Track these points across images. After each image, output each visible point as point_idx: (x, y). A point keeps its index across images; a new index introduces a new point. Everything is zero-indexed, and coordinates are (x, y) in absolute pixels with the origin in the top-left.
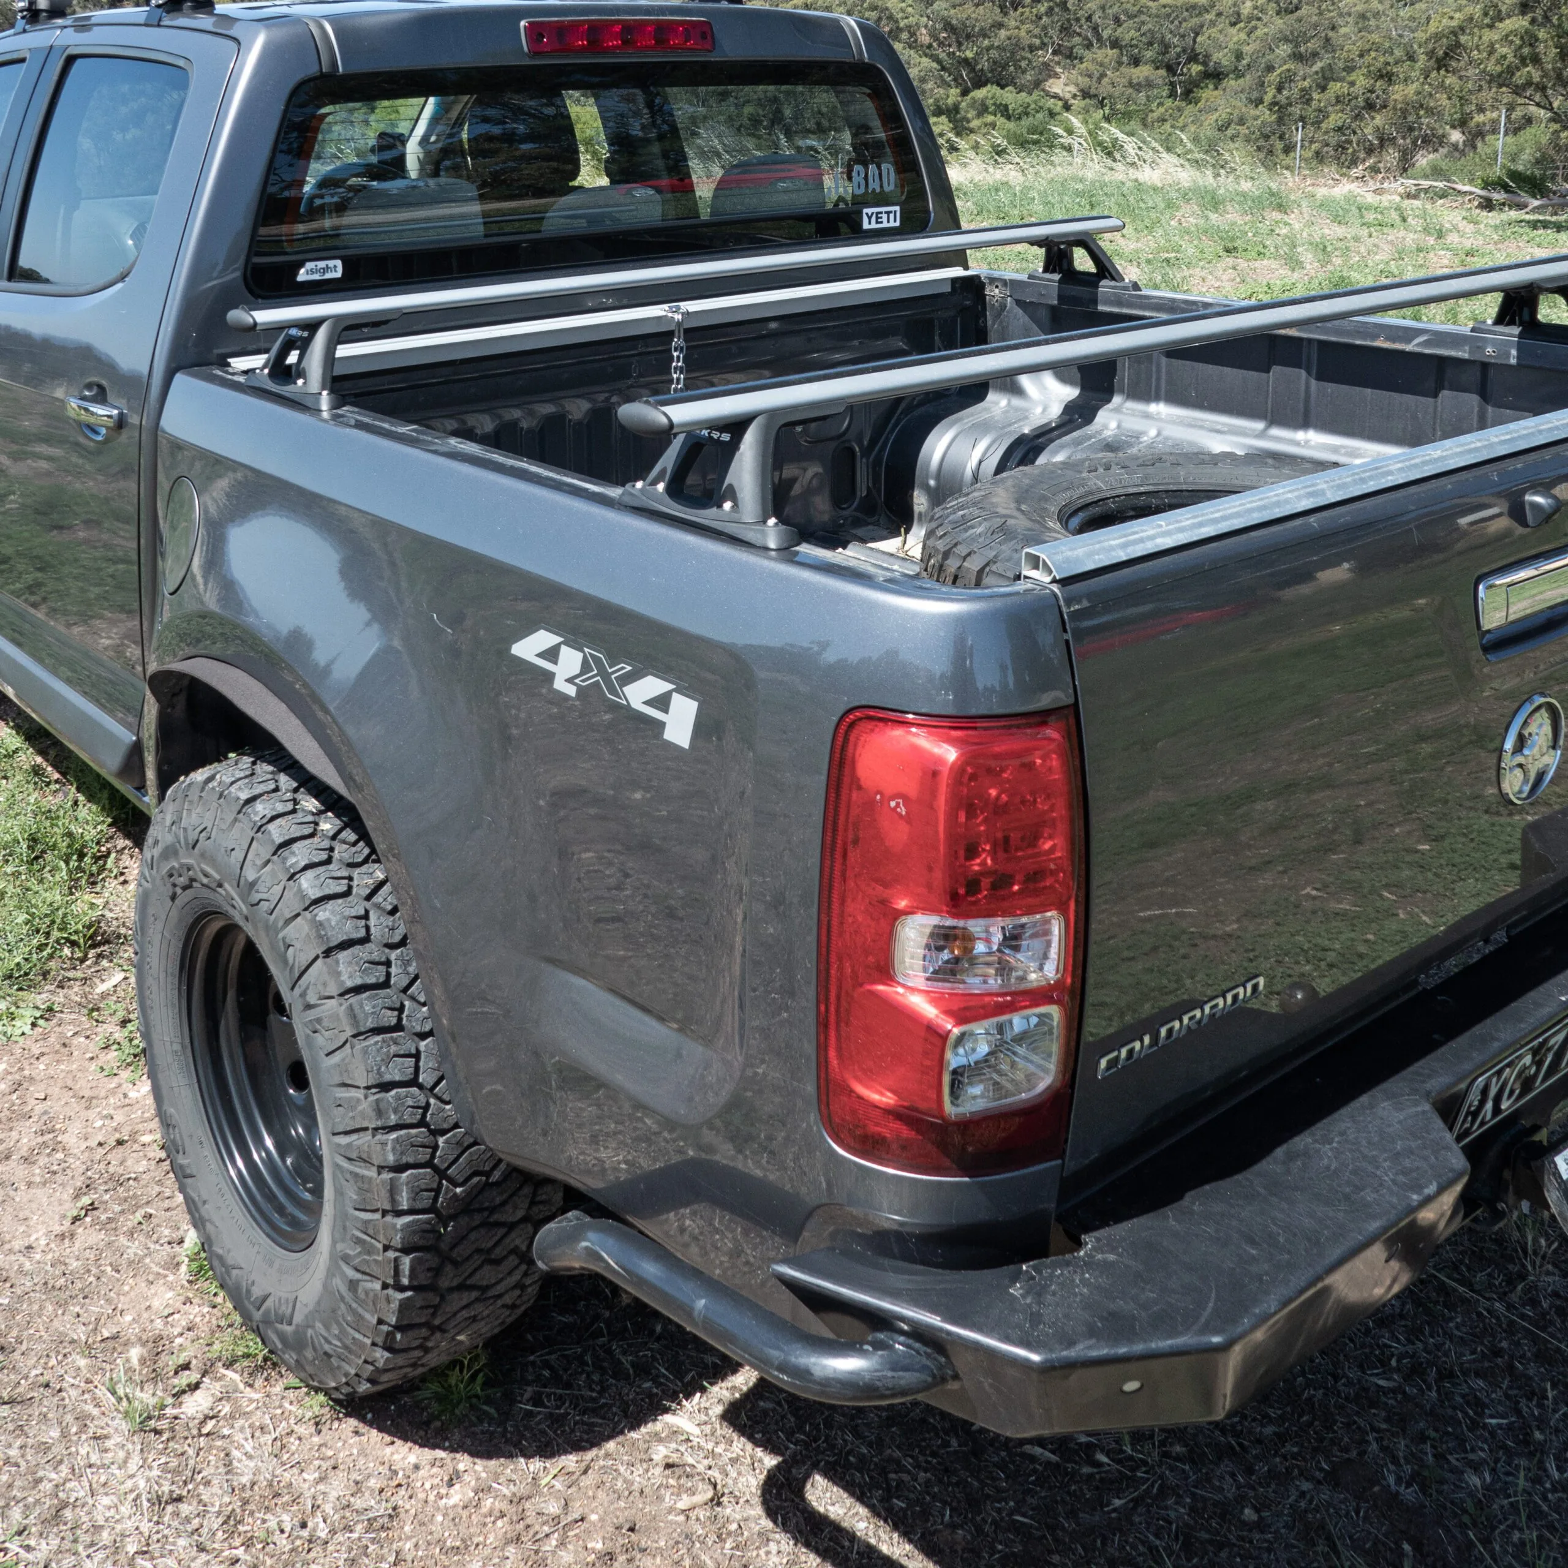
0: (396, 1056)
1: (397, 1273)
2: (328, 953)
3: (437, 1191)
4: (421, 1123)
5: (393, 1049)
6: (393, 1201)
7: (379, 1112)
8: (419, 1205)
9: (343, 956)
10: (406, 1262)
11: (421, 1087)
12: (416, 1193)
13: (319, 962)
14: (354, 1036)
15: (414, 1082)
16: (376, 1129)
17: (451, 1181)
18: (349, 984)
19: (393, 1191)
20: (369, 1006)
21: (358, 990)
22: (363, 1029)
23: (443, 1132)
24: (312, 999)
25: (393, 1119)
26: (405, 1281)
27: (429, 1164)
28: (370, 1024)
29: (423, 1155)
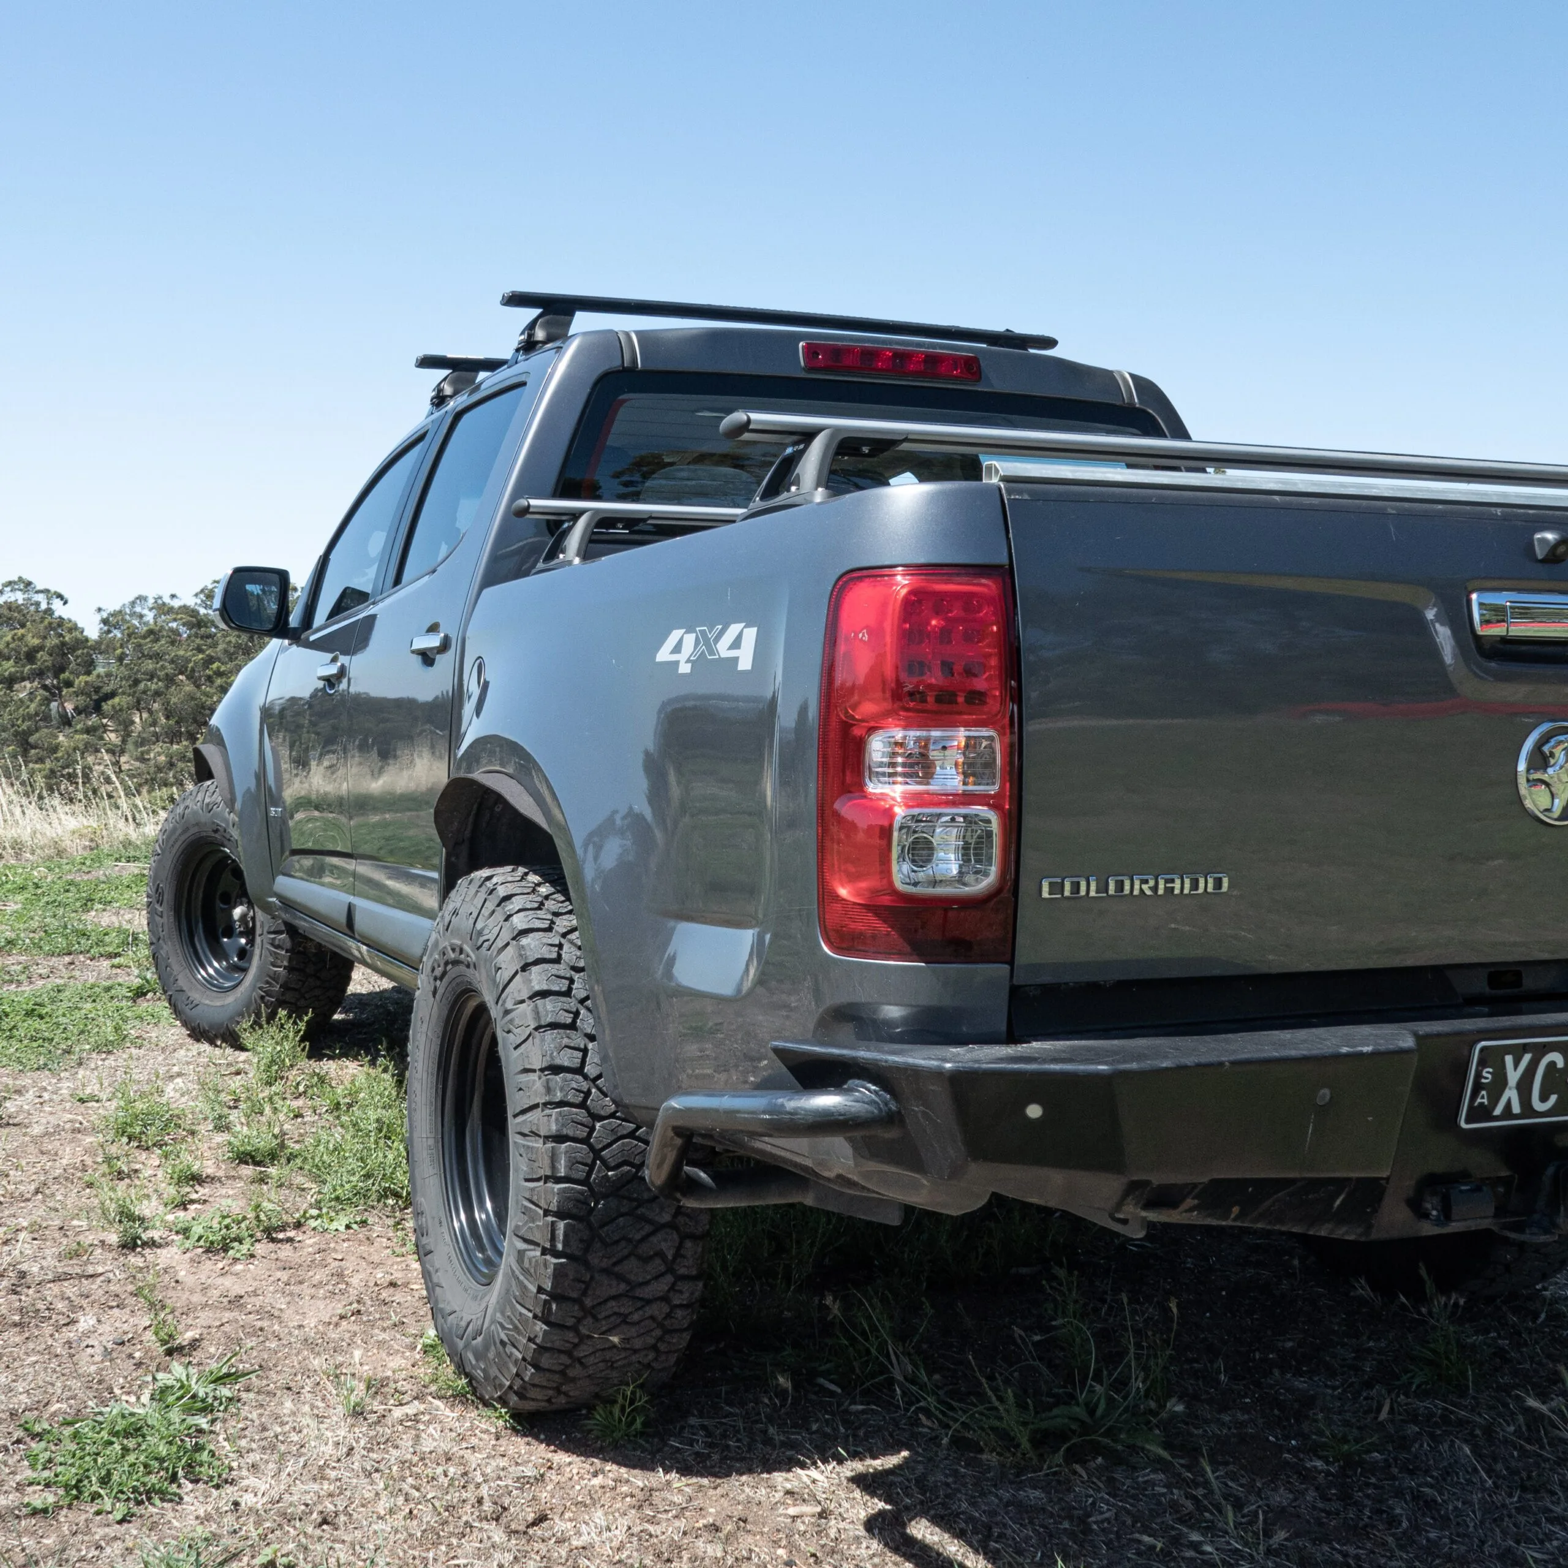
0: (566, 1046)
1: (553, 1238)
2: (525, 968)
3: (592, 1166)
4: (582, 1105)
5: (566, 1041)
6: (553, 1167)
7: (549, 1090)
8: (575, 1175)
9: (535, 969)
10: (561, 1225)
11: (586, 1077)
12: (572, 1163)
13: (518, 977)
14: (536, 1029)
15: (579, 1070)
16: (545, 1104)
17: (604, 1162)
18: (537, 988)
19: (553, 1158)
20: (551, 1009)
21: (544, 994)
22: (543, 1023)
23: (601, 1118)
24: (509, 1005)
25: (559, 1096)
26: (560, 1247)
27: (585, 1141)
28: (549, 1019)
29: (582, 1133)
